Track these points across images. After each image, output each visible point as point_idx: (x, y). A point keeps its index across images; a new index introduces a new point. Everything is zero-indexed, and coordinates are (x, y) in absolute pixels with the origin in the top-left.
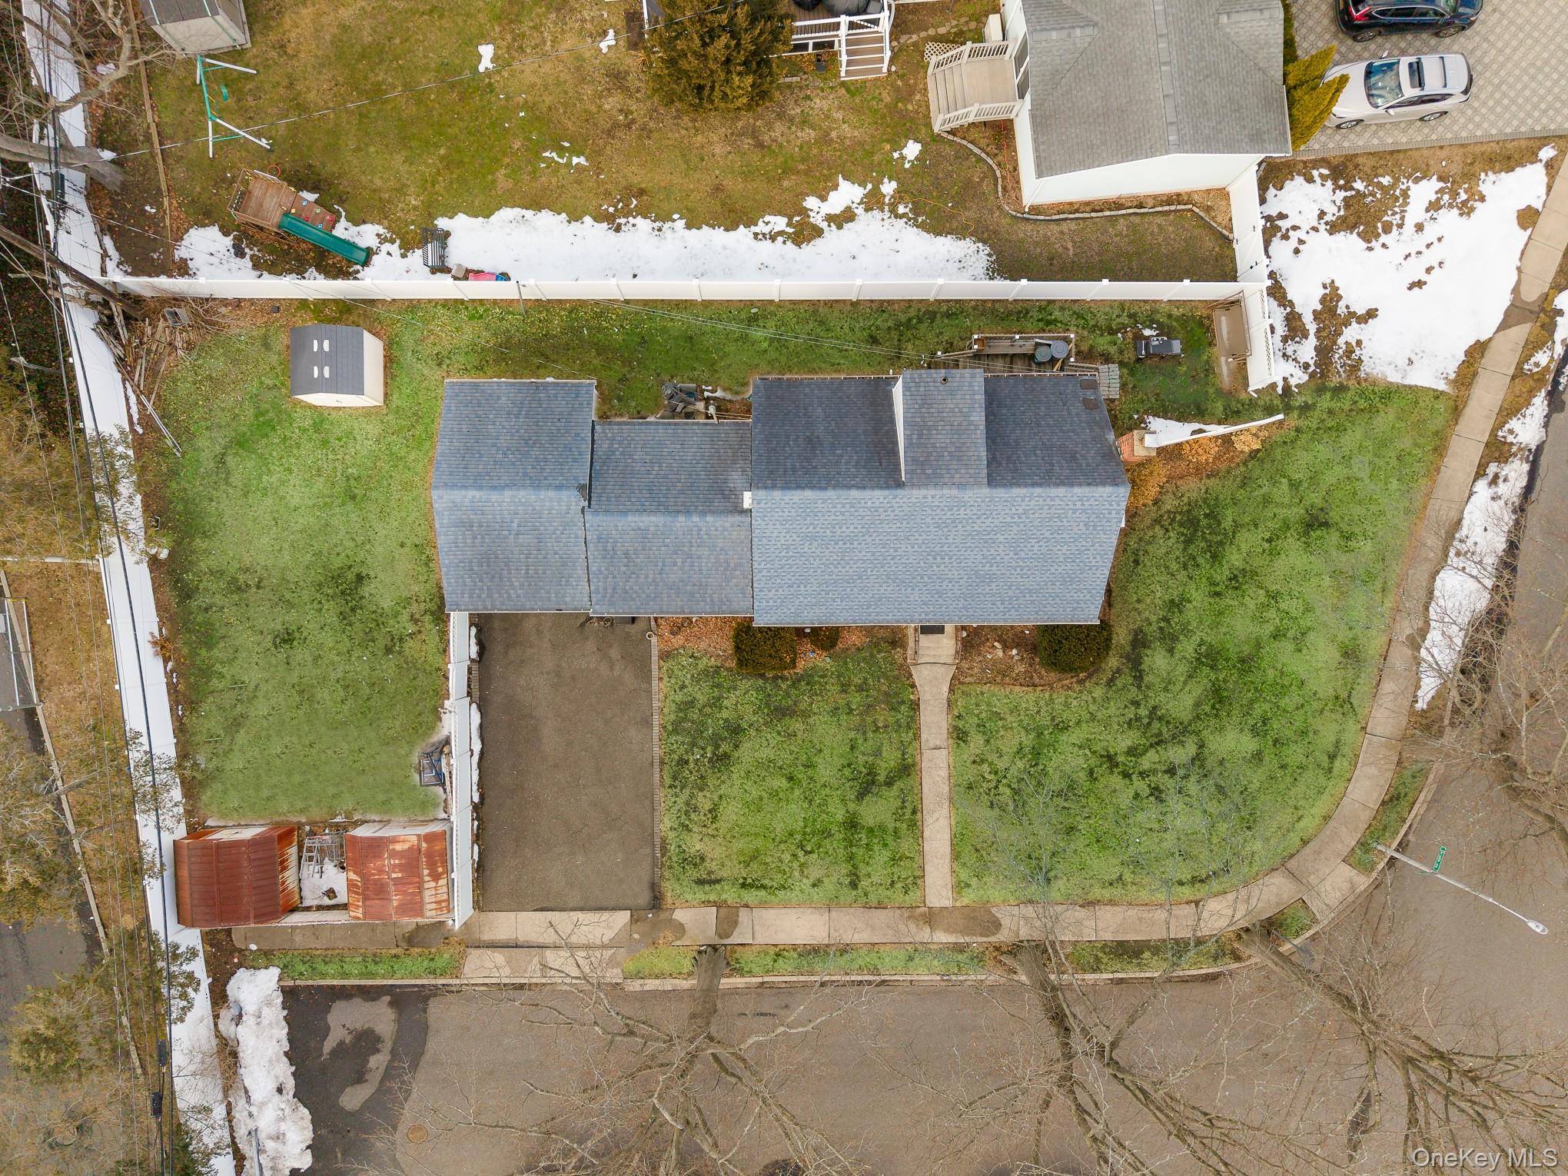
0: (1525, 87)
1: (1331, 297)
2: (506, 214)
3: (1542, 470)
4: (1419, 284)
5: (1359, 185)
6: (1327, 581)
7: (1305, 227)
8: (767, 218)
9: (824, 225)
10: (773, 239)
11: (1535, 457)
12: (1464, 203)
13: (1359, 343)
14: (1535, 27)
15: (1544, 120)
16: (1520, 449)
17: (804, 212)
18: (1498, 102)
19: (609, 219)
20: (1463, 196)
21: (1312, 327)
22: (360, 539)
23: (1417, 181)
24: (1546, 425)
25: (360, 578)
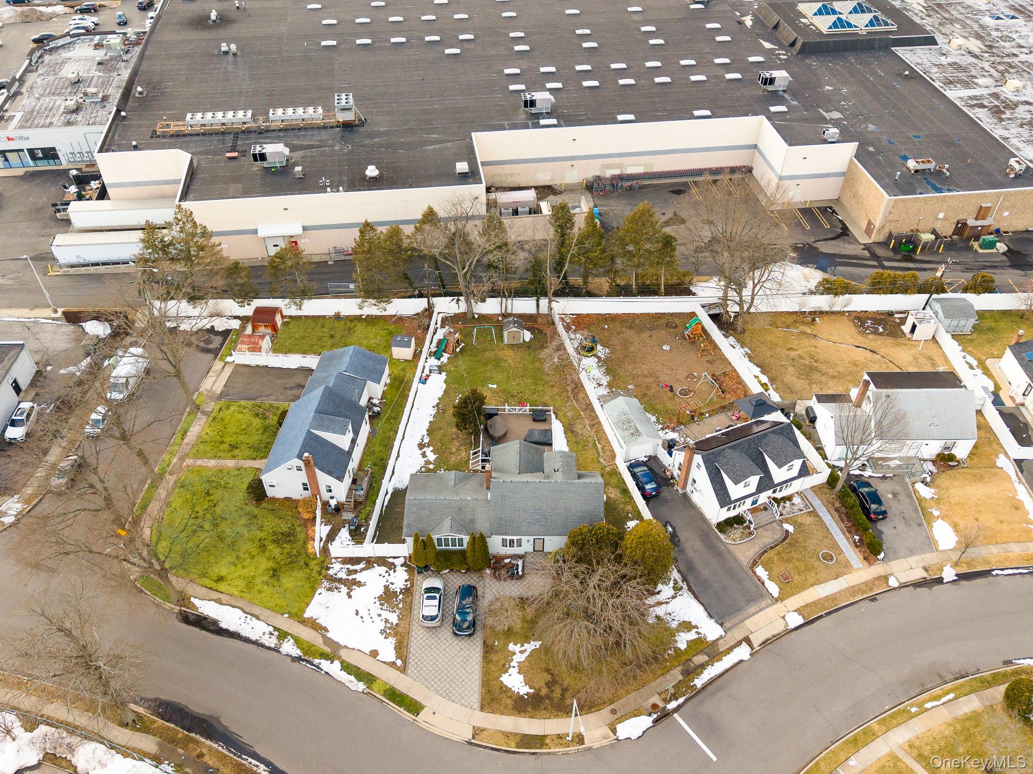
0: (428, 657)
1: (359, 584)
2: (444, 386)
3: (270, 652)
4: (357, 614)
5: (401, 597)
6: (252, 574)
7: (389, 578)
9: (423, 451)
10: (421, 439)
11: (276, 650)
12: (386, 632)
13: (340, 592)
14: (453, 664)
15: (413, 663)
16: (281, 644)
17: (428, 446)
18: (424, 647)
19: (438, 405)
20: (388, 631)
21: (350, 577)
23: (398, 616)
24: (287, 655)
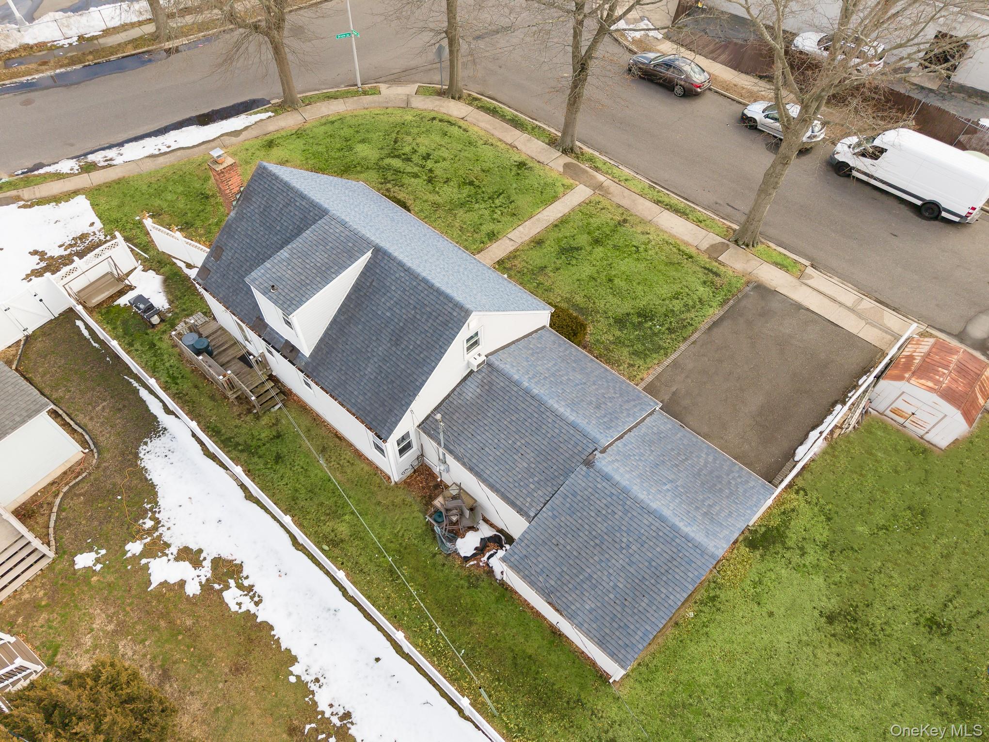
8: (234, 608)
9: (207, 564)
10: (251, 588)
13: (61, 246)
22: (808, 650)
25: (831, 619)
